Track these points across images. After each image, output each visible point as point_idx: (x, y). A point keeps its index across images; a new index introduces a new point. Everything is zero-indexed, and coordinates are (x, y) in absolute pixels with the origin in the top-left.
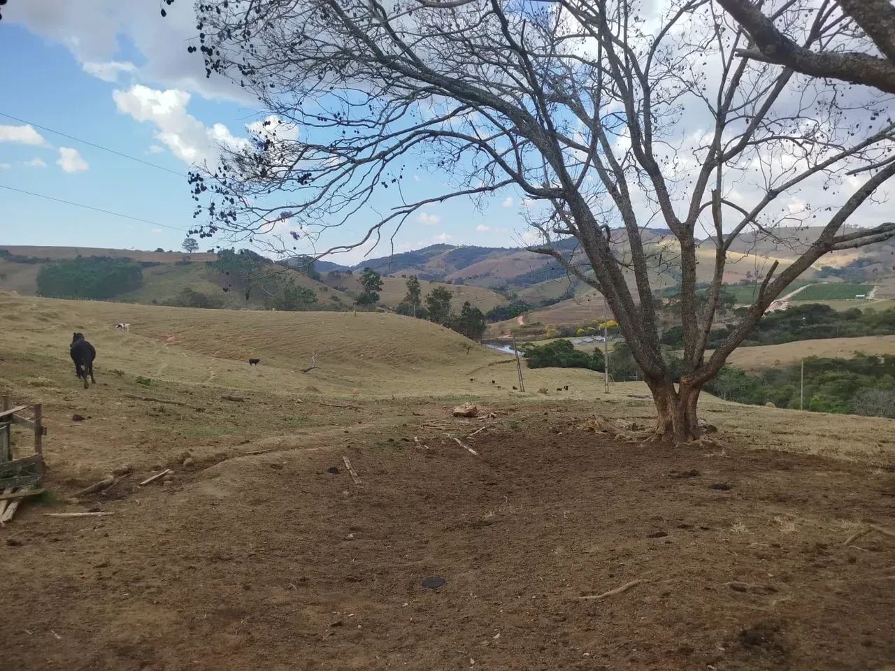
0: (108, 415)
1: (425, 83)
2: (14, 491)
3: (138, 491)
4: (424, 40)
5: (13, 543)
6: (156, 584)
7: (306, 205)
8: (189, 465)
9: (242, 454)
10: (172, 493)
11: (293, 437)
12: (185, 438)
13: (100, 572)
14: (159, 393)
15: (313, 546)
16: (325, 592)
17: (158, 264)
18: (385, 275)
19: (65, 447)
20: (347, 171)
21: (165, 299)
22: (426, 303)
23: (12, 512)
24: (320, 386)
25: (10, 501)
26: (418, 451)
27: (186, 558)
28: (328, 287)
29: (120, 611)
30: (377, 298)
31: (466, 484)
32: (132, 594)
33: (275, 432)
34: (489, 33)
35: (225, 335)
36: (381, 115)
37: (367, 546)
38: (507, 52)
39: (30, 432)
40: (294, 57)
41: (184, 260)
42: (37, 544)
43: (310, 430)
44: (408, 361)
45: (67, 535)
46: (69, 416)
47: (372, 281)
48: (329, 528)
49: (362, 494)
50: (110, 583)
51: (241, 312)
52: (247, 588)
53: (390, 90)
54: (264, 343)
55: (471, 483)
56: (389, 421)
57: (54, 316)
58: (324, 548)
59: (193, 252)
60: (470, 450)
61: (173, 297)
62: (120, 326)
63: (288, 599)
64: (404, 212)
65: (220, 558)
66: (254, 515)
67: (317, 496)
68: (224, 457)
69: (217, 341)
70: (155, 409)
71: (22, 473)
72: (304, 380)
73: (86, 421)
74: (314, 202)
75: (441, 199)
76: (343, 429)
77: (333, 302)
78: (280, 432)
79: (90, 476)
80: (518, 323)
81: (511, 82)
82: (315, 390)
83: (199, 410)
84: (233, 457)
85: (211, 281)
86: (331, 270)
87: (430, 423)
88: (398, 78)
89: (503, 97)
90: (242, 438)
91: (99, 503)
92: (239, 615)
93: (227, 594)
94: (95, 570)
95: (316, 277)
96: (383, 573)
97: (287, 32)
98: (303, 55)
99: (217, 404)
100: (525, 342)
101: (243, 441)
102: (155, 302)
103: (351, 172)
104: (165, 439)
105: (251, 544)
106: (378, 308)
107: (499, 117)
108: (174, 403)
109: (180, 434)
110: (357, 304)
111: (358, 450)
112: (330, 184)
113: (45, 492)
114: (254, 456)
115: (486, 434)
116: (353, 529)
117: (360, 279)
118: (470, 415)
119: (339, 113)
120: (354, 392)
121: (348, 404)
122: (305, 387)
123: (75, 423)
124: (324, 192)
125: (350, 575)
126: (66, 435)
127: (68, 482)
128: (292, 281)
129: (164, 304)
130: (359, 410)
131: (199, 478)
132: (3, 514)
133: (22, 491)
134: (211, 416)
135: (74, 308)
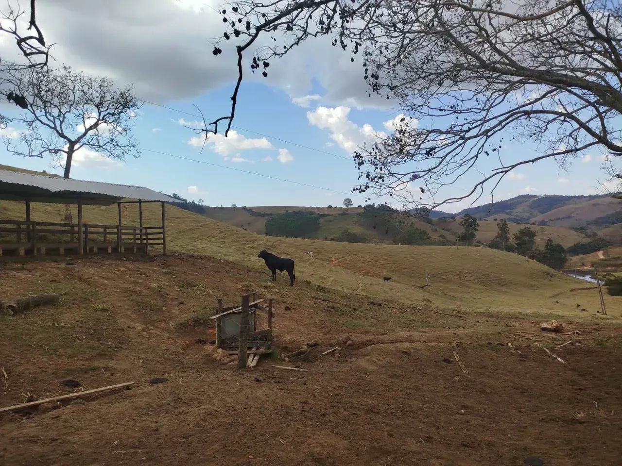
0: (303, 308)
1: (518, 77)
2: (257, 349)
3: (321, 358)
4: (518, 46)
5: (257, 380)
6: (335, 421)
7: (430, 170)
8: (350, 345)
9: (383, 342)
10: (341, 362)
11: (416, 333)
12: (347, 327)
13: (303, 407)
14: (331, 296)
15: (434, 414)
16: (445, 450)
17: (329, 215)
18: (480, 219)
19: (281, 326)
20: (460, 145)
21: (332, 237)
22: (514, 240)
23: (256, 362)
24: (432, 298)
25: (255, 355)
26: (512, 354)
27: (351, 407)
28: (438, 229)
29: (315, 433)
30: (474, 236)
31: (556, 386)
32: (322, 424)
33: (404, 329)
34: (574, 31)
35: (368, 260)
36: (486, 104)
37: (476, 422)
38: (591, 43)
39: (265, 315)
40: (423, 75)
41: (344, 213)
42: (269, 383)
43: (427, 330)
44: (499, 284)
45: (285, 380)
46: (283, 307)
47: (470, 224)
48: (447, 403)
49: (469, 381)
50: (308, 415)
51: (379, 246)
52: (391, 436)
53: (491, 87)
54: (393, 267)
55: (561, 385)
56: (487, 328)
57: (274, 246)
58: (443, 418)
59: (349, 207)
60: (559, 359)
61: (337, 236)
62: (307, 253)
63: (419, 449)
64: (502, 172)
65: (372, 411)
66: (393, 385)
67: (435, 378)
68: (371, 342)
69: (363, 264)
70: (329, 307)
71: (261, 339)
72: (420, 294)
73: (292, 311)
74: (435, 168)
75: (533, 161)
76: (451, 331)
77: (441, 239)
78: (408, 329)
79: (294, 345)
80: (599, 258)
81: (596, 65)
82: (429, 301)
83: (355, 309)
84: (377, 343)
85: (359, 225)
86: (440, 217)
87: (521, 334)
88: (497, 78)
89: (587, 78)
90: (382, 331)
91: (300, 363)
92: (386, 453)
93: (378, 437)
94: (300, 405)
95: (430, 222)
96: (490, 445)
97: (418, 60)
98: (428, 73)
99: (365, 306)
100: (605, 273)
101: (383, 333)
102: (326, 239)
103: (462, 145)
104: (335, 327)
105: (392, 405)
106: (475, 243)
107: (584, 94)
108: (340, 304)
109: (344, 324)
110: (459, 240)
111: (464, 348)
112: (447, 155)
113: (272, 352)
114: (391, 344)
115: (572, 347)
116: (464, 407)
117: (461, 222)
118: (557, 330)
119: (454, 106)
120: (457, 305)
121: (454, 313)
122: (421, 299)
123: (286, 312)
124: (442, 161)
125: (464, 441)
126: (282, 319)
127: (283, 348)
128: (412, 225)
129: (332, 240)
130: (463, 318)
131: (356, 356)
132: (252, 362)
133: (261, 350)
134: (362, 314)
135: (284, 243)
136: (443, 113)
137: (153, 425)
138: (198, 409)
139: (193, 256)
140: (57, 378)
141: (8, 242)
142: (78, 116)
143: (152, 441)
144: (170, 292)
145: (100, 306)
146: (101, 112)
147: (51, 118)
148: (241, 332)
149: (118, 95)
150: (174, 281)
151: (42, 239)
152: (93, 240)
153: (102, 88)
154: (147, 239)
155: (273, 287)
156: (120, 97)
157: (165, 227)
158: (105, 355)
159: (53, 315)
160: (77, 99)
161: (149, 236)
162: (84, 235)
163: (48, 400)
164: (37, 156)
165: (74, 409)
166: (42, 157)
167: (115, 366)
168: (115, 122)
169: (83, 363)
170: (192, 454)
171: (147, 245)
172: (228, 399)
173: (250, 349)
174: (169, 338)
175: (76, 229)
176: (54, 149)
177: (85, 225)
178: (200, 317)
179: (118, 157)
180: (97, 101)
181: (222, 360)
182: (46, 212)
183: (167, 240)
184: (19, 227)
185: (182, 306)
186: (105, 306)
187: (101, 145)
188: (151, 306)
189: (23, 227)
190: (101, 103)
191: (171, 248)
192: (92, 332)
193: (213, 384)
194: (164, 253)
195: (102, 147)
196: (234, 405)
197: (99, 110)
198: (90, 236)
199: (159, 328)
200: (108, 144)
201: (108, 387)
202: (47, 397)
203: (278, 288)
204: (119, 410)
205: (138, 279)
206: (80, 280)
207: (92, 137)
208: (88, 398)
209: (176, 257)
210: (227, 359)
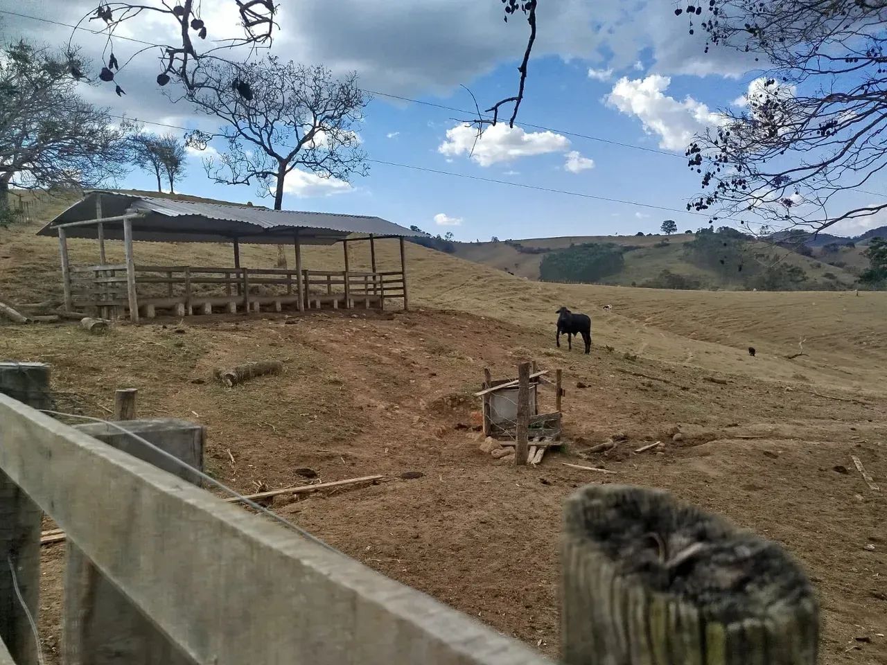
0: (604, 386)
2: (541, 440)
3: (634, 457)
5: (545, 482)
7: (824, 165)
8: (679, 440)
9: (731, 437)
10: (666, 464)
11: (787, 426)
12: (673, 414)
14: (644, 370)
15: (822, 546)
16: (842, 600)
17: (638, 248)
19: (573, 409)
21: (643, 281)
23: (540, 457)
24: (809, 374)
25: (538, 448)
28: (822, 264)
33: (764, 419)
35: (702, 316)
39: (552, 393)
41: (663, 243)
42: (561, 486)
43: (805, 421)
46: (574, 383)
48: (844, 533)
49: (881, 502)
51: (720, 293)
54: (743, 325)
57: (554, 297)
58: (837, 554)
59: (671, 233)
61: (650, 279)
66: (750, 501)
67: (822, 494)
68: (713, 437)
69: (694, 322)
70: (643, 384)
71: (546, 427)
72: (788, 369)
73: (588, 389)
74: (834, 160)
76: (848, 425)
77: (827, 280)
78: (772, 419)
79: (592, 438)
82: (804, 378)
83: (684, 389)
84: (721, 438)
85: (687, 262)
90: (729, 421)
91: (603, 462)
95: (806, 253)
99: (700, 384)
101: (731, 423)
102: (634, 285)
104: (654, 413)
108: (660, 380)
109: (668, 410)
110: (860, 282)
111: (871, 452)
112: (858, 135)
113: (562, 445)
114: (745, 441)
116: (873, 540)
117: (866, 252)
119: (873, 50)
120: (854, 385)
121: (850, 398)
122: (792, 375)
123: (579, 390)
124: (848, 147)
125: (875, 590)
126: (573, 399)
127: (577, 440)
128: (777, 258)
129: (643, 286)
130: (867, 406)
131: (689, 454)
132: (534, 457)
133: (546, 441)
134: (696, 395)
135: (568, 291)
136: (853, 65)
137: (412, 531)
138: (467, 514)
139: (443, 312)
140: (290, 465)
141: (216, 296)
142: (289, 124)
143: (412, 550)
144: (418, 361)
145: (332, 377)
146: (317, 115)
147: (257, 130)
148: (519, 414)
149: (337, 90)
150: (421, 345)
151: (254, 291)
152: (315, 292)
153: (317, 82)
154: (382, 289)
155: (559, 355)
156: (340, 93)
157: (405, 272)
158: (342, 439)
159: (277, 388)
160: (287, 101)
161: (385, 286)
162: (304, 285)
163: (282, 491)
164: (243, 182)
165: (314, 504)
166: (248, 184)
167: (356, 455)
168: (334, 128)
169: (318, 449)
170: (464, 570)
171: (382, 297)
172: (506, 504)
173: (531, 438)
174: (420, 421)
175: (294, 278)
176: (262, 172)
177: (305, 272)
178: (459, 393)
179: (340, 177)
180: (312, 100)
181: (492, 452)
182: (255, 257)
183: (408, 290)
184: (228, 276)
185: (435, 379)
186: (337, 377)
187: (318, 162)
188: (394, 377)
189: (233, 276)
190: (316, 103)
191: (413, 301)
192: (324, 409)
193: (484, 483)
194: (406, 309)
195: (319, 164)
196: (515, 513)
197: (314, 112)
198: (312, 287)
199: (406, 407)
200: (327, 160)
201: (351, 480)
202: (281, 487)
203: (564, 356)
204: (367, 508)
205: (375, 342)
206: (305, 344)
207: (308, 151)
208: (329, 492)
209: (421, 313)
210: (500, 452)
